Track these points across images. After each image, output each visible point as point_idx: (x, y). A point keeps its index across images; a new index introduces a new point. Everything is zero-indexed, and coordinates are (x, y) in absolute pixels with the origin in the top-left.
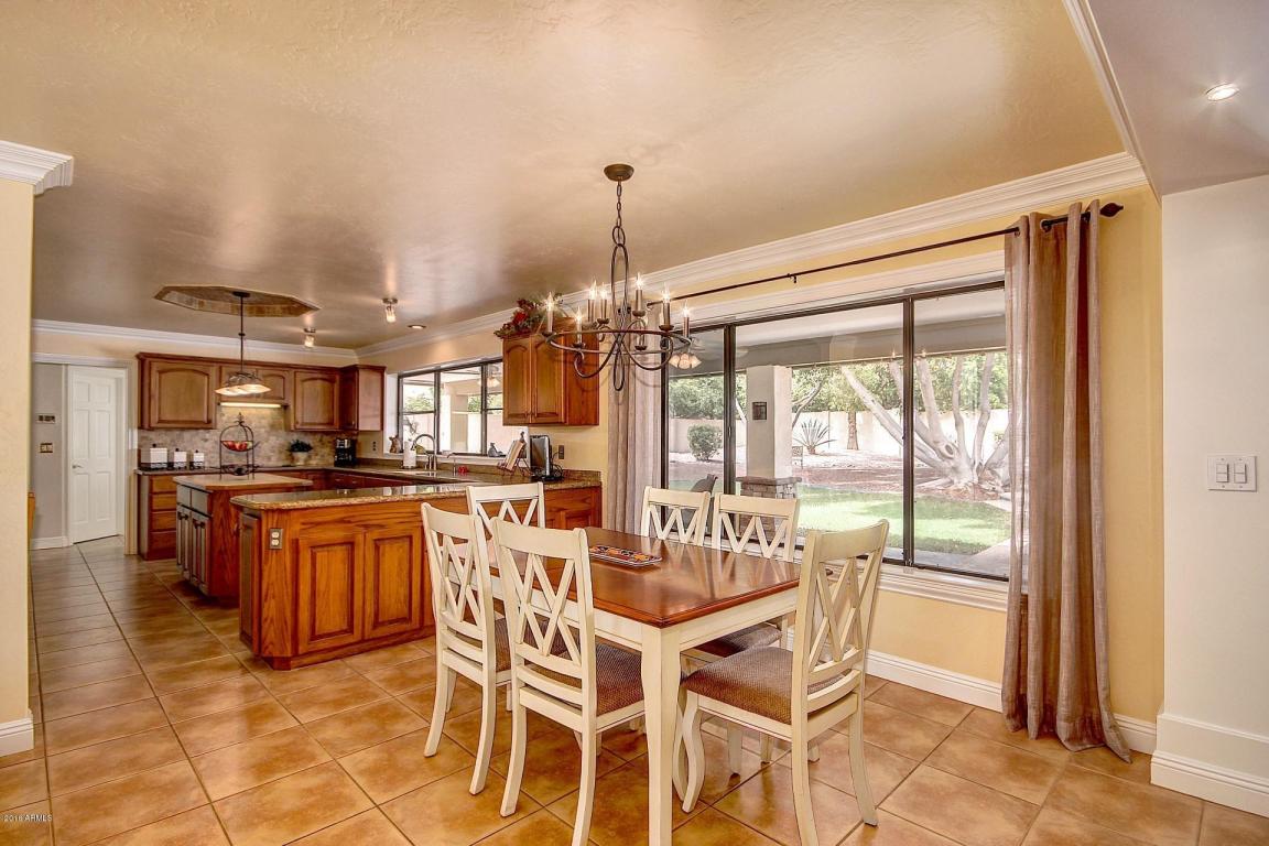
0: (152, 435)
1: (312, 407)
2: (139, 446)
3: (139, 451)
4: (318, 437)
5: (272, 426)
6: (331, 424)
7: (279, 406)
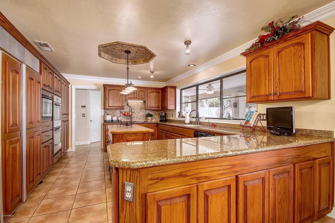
0: (107, 111)
1: (153, 102)
2: (104, 114)
3: (104, 116)
4: (154, 112)
5: (141, 108)
6: (159, 107)
7: (143, 101)
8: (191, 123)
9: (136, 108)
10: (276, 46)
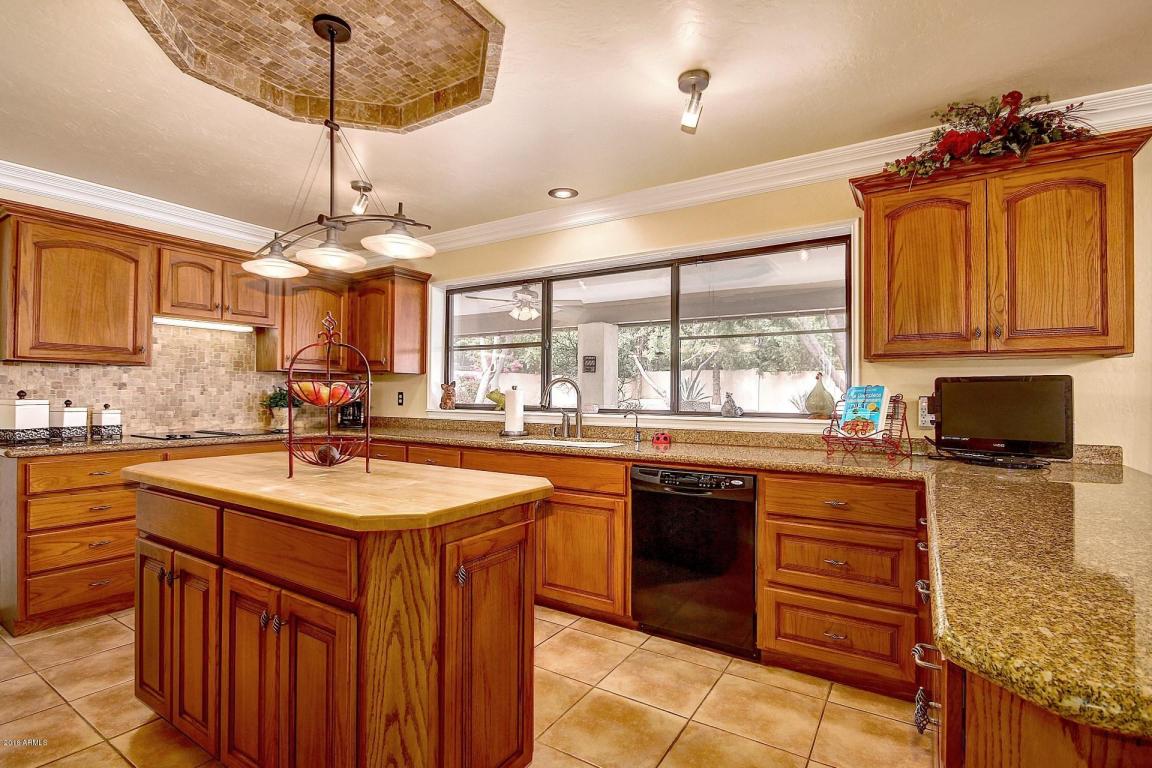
5: (238, 365)
6: (335, 362)
7: (250, 329)
8: (529, 430)
9: (207, 361)
10: (1000, 177)
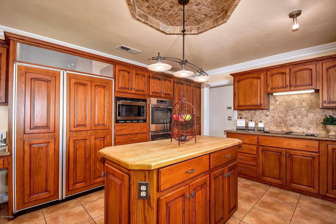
5: (311, 107)
7: (313, 91)
